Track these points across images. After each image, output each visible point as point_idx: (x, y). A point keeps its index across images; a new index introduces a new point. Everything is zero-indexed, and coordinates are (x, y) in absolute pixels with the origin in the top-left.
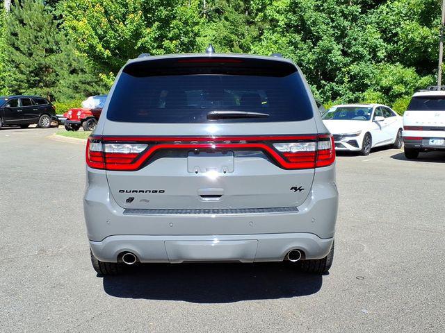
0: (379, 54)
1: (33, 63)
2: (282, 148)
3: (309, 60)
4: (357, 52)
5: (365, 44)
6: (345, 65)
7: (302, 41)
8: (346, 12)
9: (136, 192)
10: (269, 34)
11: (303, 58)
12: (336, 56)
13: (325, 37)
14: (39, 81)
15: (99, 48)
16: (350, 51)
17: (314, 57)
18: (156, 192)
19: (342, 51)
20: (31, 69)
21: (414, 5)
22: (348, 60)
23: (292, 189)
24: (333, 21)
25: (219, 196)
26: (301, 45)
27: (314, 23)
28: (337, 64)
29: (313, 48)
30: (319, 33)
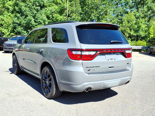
0: (46, 23)
3: (24, 23)
4: (39, 22)
5: (42, 19)
6: (36, 25)
7: (20, 16)
8: (36, 8)
9: (91, 67)
10: (6, 13)
11: (21, 22)
12: (33, 22)
13: (29, 16)
16: (37, 21)
17: (26, 22)
18: (97, 67)
19: (35, 21)
21: (57, 9)
22: (37, 24)
24: (31, 11)
26: (21, 18)
27: (25, 11)
28: (33, 25)
29: (25, 19)
30: (27, 14)
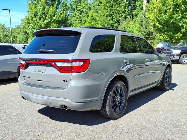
1: (147, 31)
2: (59, 64)
14: (149, 38)
15: (157, 24)
18: (28, 77)
20: (146, 34)
23: (63, 81)
25: (42, 81)
